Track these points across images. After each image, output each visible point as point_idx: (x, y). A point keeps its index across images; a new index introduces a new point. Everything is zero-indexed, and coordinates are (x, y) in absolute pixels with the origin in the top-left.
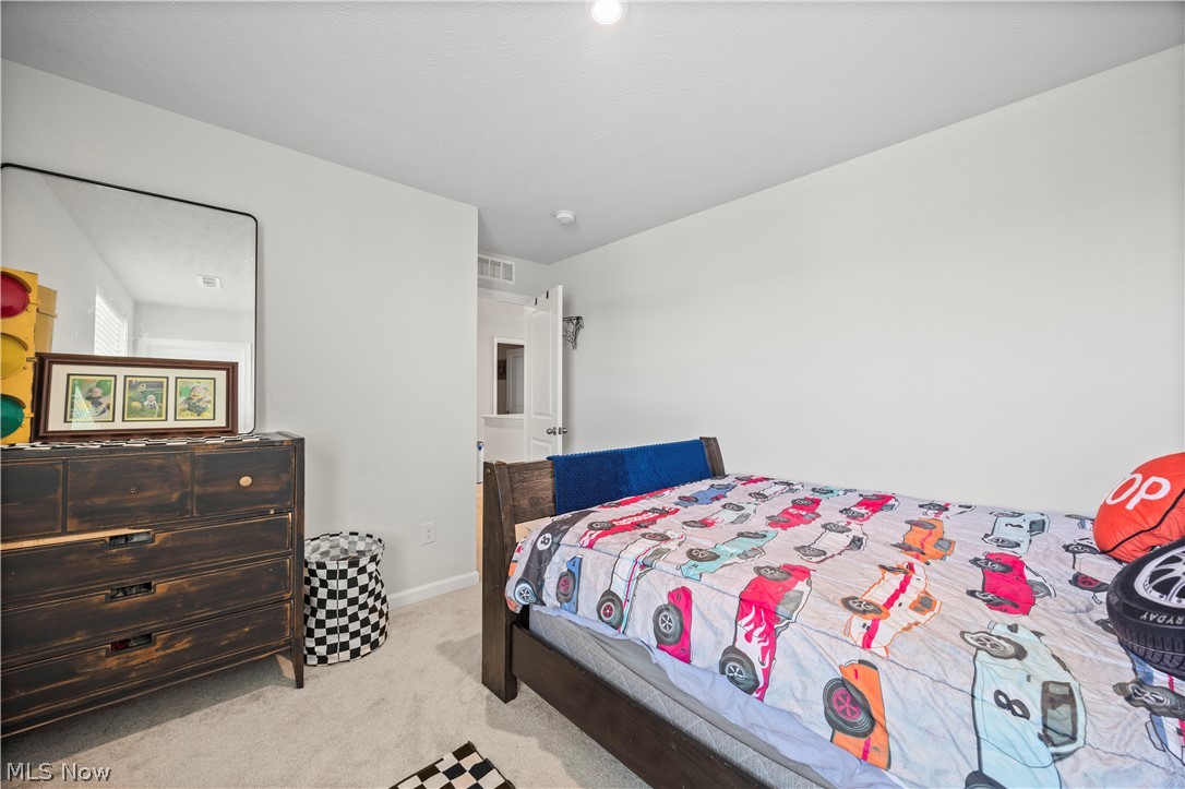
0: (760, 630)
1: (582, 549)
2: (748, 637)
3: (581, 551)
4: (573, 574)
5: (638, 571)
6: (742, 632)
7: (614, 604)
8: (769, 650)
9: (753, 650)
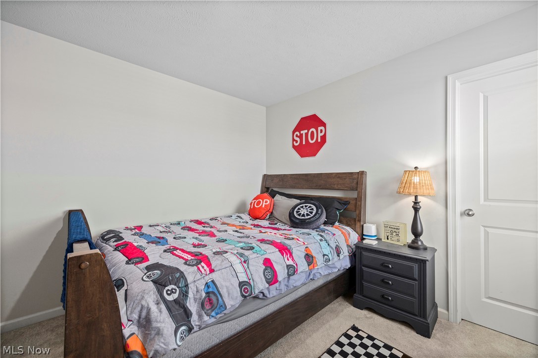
0: (289, 255)
1: (208, 276)
2: (288, 260)
3: (207, 278)
4: (213, 293)
5: (245, 265)
6: (286, 259)
7: (247, 285)
8: (293, 259)
9: (290, 262)
